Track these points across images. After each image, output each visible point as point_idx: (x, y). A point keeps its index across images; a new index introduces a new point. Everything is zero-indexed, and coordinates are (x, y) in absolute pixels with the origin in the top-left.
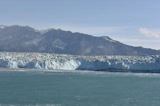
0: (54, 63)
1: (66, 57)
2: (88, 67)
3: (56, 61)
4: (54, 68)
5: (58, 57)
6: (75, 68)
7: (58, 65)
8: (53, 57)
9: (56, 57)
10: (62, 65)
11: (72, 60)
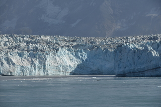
0: (15, 59)
1: (49, 43)
2: (108, 66)
3: (21, 55)
4: (17, 72)
5: (28, 43)
6: (70, 71)
7: (26, 64)
8: (14, 44)
9: (23, 45)
10: (37, 63)
11: (65, 49)
